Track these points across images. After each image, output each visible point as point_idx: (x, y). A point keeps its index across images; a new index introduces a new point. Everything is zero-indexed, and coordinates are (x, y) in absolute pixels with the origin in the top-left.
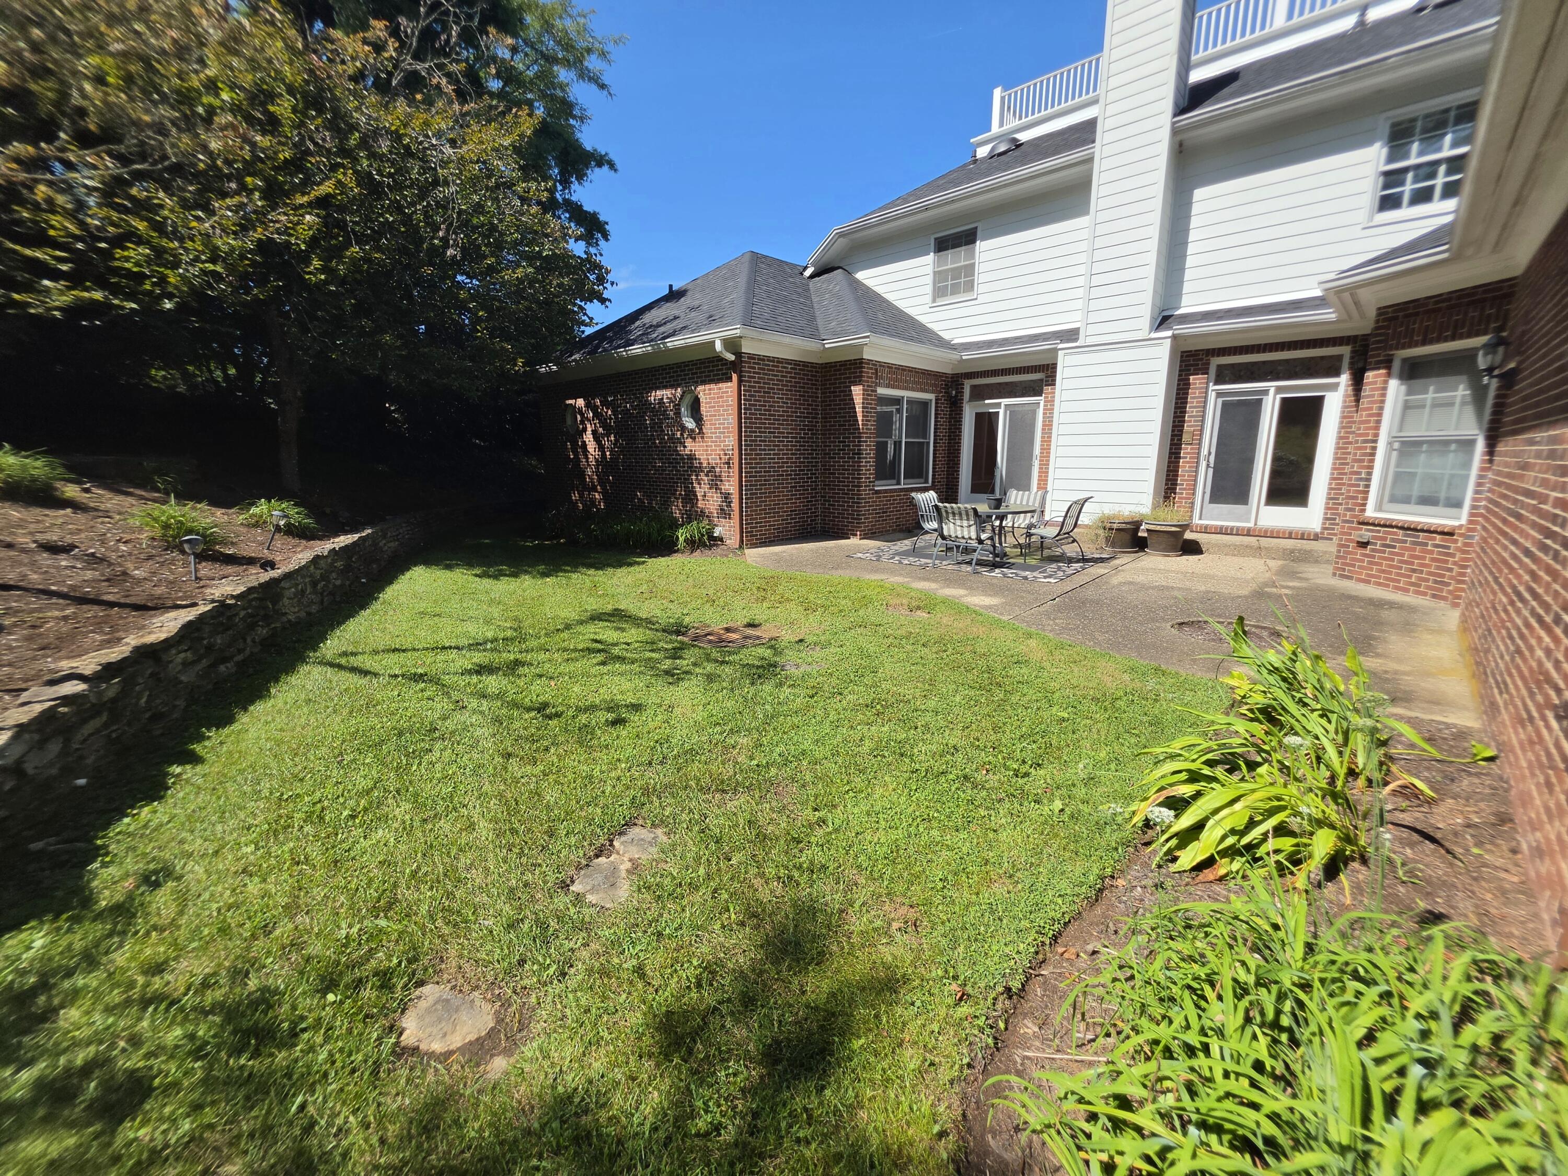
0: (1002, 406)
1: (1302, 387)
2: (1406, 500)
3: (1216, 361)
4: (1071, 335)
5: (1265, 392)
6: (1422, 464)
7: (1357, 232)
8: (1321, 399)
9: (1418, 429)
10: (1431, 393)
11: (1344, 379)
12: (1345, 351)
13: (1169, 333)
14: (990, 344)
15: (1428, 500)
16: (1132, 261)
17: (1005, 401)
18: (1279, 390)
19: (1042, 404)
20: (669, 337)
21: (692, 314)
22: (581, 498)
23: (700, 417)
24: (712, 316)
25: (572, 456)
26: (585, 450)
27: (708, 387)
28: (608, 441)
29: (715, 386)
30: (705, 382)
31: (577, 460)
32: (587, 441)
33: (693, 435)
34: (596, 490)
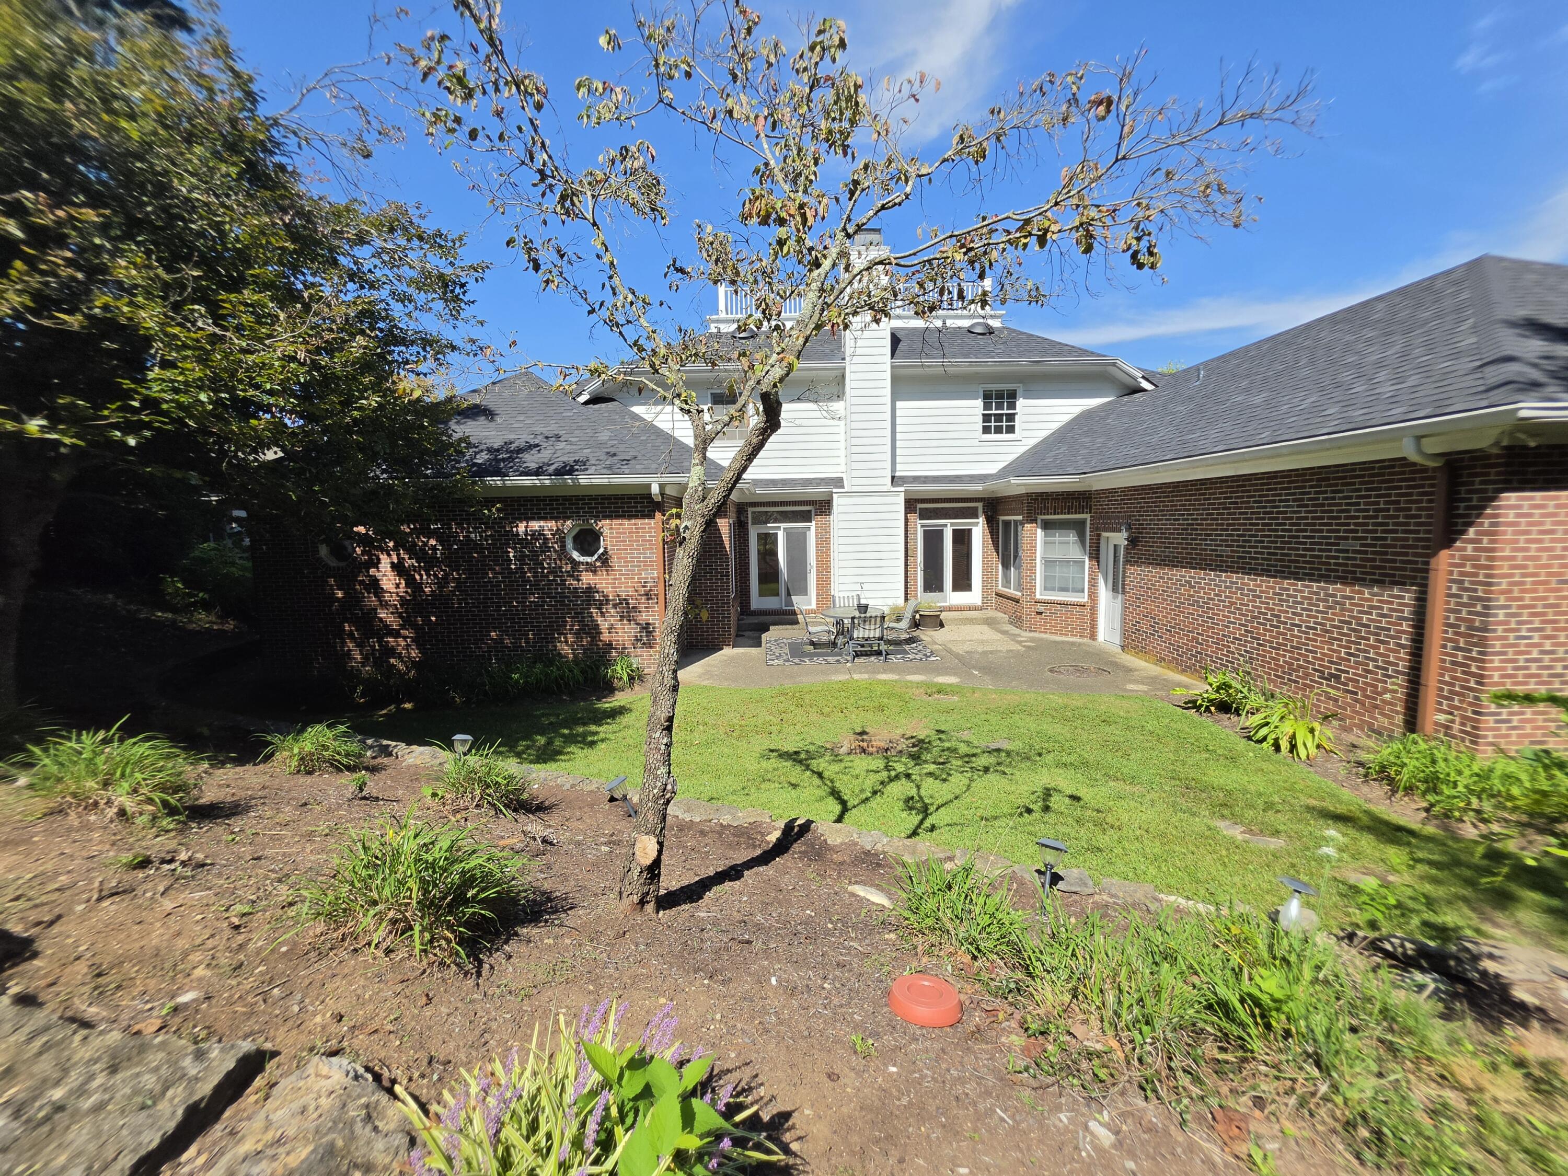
0: (781, 532)
1: (962, 523)
2: (1053, 589)
3: (920, 506)
4: (839, 482)
5: (946, 526)
6: (1058, 572)
7: (976, 442)
8: (970, 531)
9: (1056, 555)
10: (1057, 536)
11: (981, 520)
12: (980, 505)
13: (902, 489)
14: (784, 482)
15: (1064, 589)
16: (876, 441)
17: (783, 525)
18: (952, 524)
19: (813, 529)
20: (571, 472)
21: (561, 445)
22: (360, 645)
23: (601, 550)
24: (614, 455)
25: (340, 594)
26: (374, 585)
27: (615, 522)
28: (428, 575)
29: (626, 522)
30: (610, 517)
31: (353, 599)
32: (379, 575)
33: (592, 569)
34: (396, 634)
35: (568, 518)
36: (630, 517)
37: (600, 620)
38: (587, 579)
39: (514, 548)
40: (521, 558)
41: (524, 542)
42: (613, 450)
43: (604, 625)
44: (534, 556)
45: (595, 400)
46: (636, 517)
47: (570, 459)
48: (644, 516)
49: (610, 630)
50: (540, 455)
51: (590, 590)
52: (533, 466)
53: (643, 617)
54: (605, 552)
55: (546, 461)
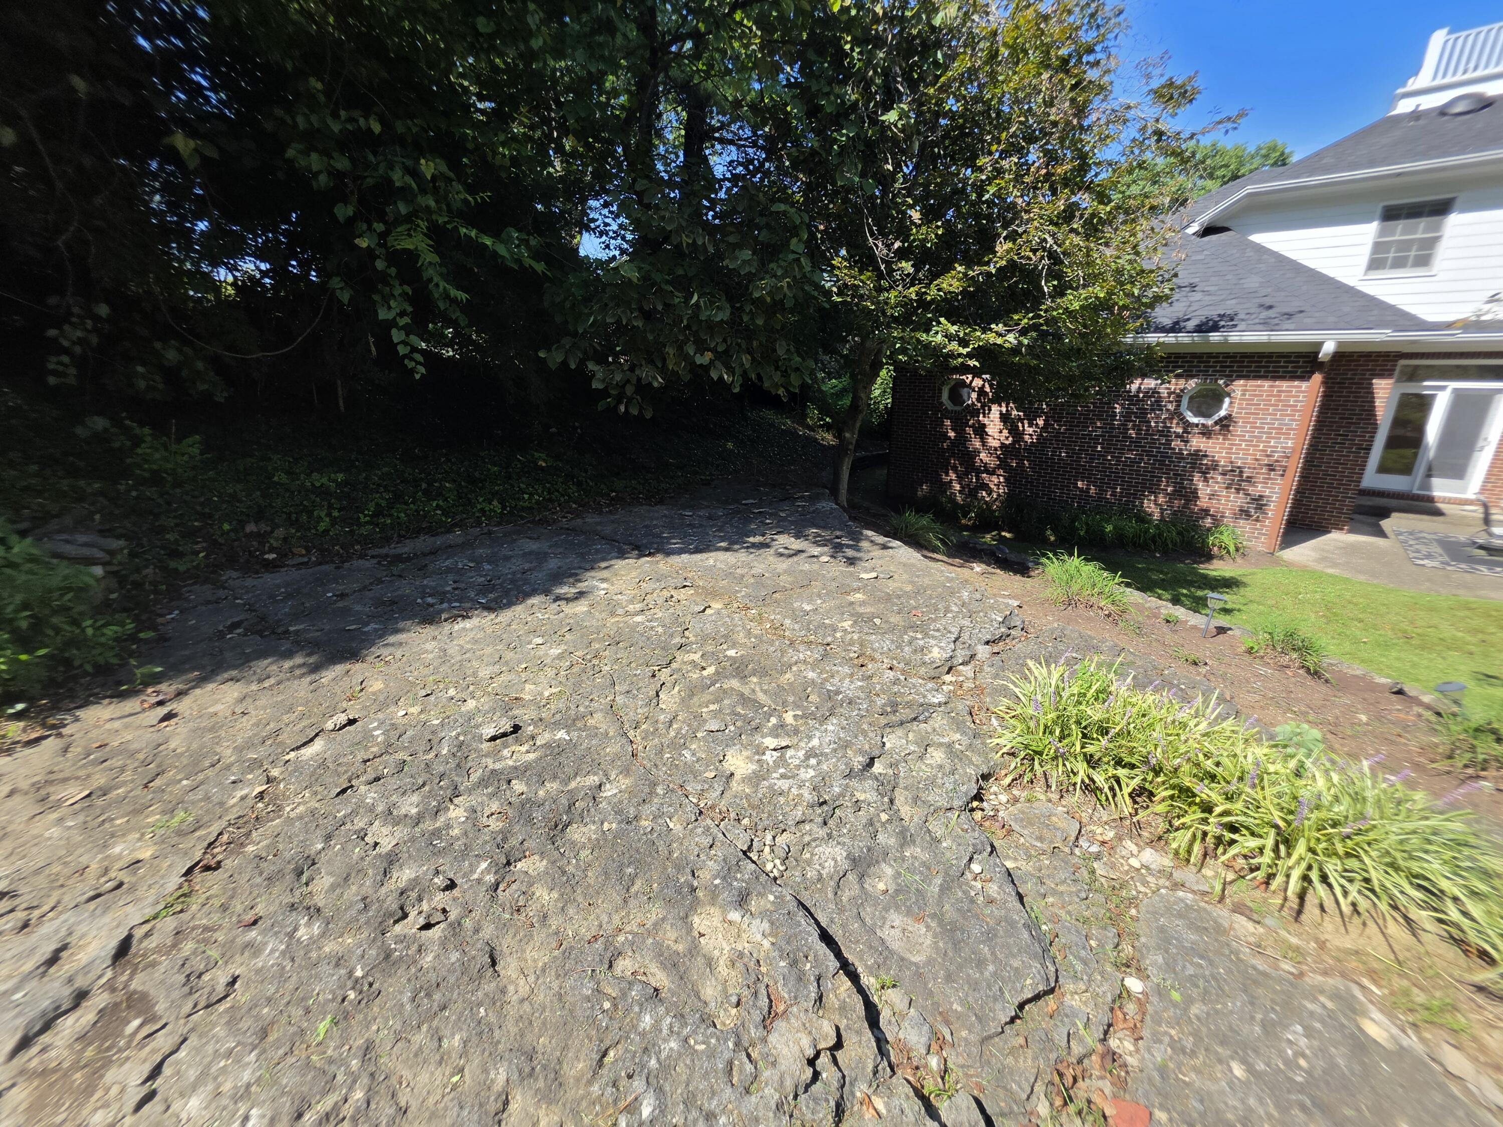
0: (1445, 393)
17: (1450, 384)
20: (1215, 328)
21: (1197, 296)
22: (960, 479)
23: (1223, 413)
24: (1270, 307)
25: (952, 434)
26: (981, 430)
27: (1251, 383)
28: (1030, 425)
29: (1267, 384)
30: (1247, 377)
31: (962, 439)
32: (986, 421)
33: (1206, 433)
34: (992, 473)
35: (1192, 377)
36: (1275, 378)
37: (1201, 485)
38: (1197, 442)
39: (1122, 405)
40: (1127, 416)
41: (1134, 399)
42: (1268, 301)
43: (1203, 490)
44: (1143, 413)
45: (1209, 230)
46: (1282, 378)
47: (1213, 313)
48: (1294, 377)
49: (1212, 496)
50: (1171, 309)
51: (1197, 456)
52: (1167, 322)
53: (1258, 489)
54: (1228, 417)
55: (1180, 315)
